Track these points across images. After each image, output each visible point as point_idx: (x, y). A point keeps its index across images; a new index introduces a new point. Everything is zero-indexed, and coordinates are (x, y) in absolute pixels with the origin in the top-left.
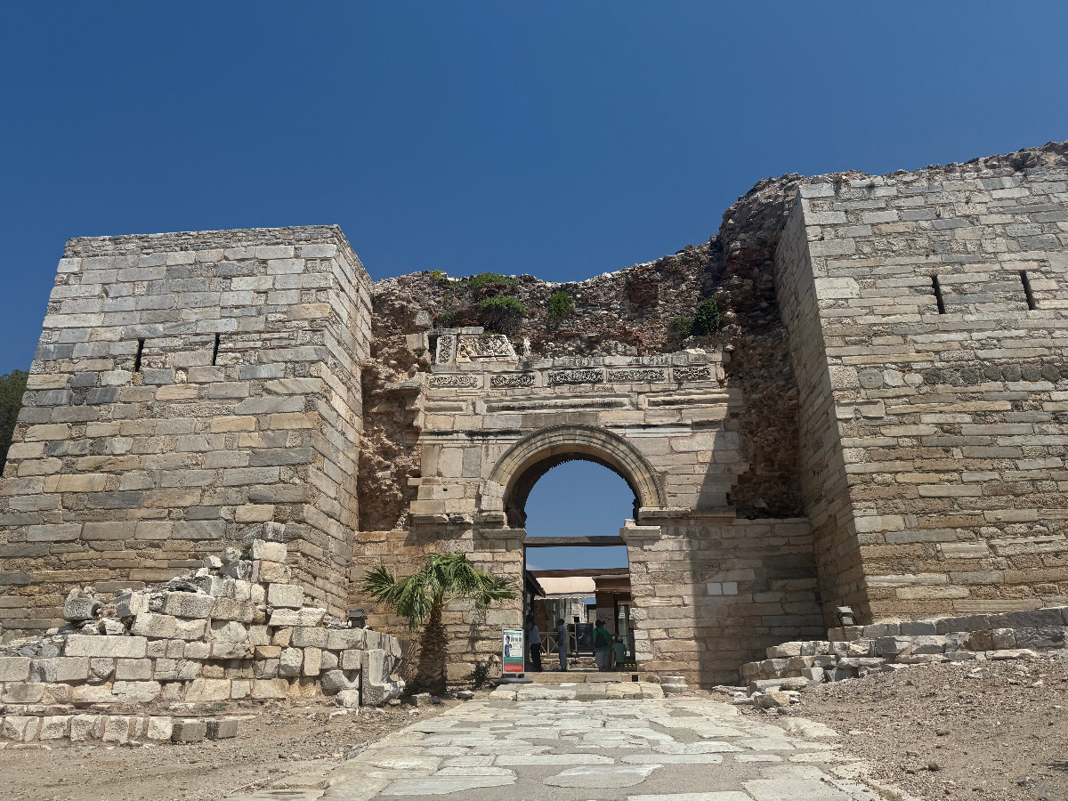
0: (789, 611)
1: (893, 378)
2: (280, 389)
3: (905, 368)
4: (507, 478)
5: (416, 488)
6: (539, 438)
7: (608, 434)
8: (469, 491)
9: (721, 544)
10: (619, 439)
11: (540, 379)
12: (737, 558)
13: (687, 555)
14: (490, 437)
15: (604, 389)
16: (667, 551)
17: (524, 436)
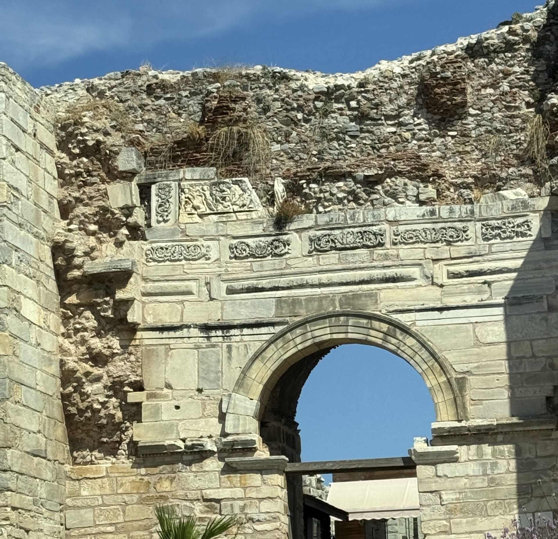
4: (257, 389)
5: (139, 405)
6: (298, 331)
7: (390, 322)
8: (208, 407)
9: (535, 464)
10: (405, 330)
11: (298, 245)
13: (492, 480)
14: (233, 332)
15: (386, 257)
16: (467, 476)
17: (278, 329)
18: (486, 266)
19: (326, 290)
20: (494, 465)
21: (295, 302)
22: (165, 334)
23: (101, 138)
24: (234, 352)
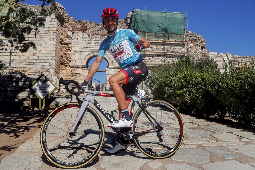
2: (49, 43)
4: (86, 60)
5: (70, 61)
11: (93, 42)
16: (112, 73)
21: (92, 50)
23: (68, 26)
24: (84, 55)
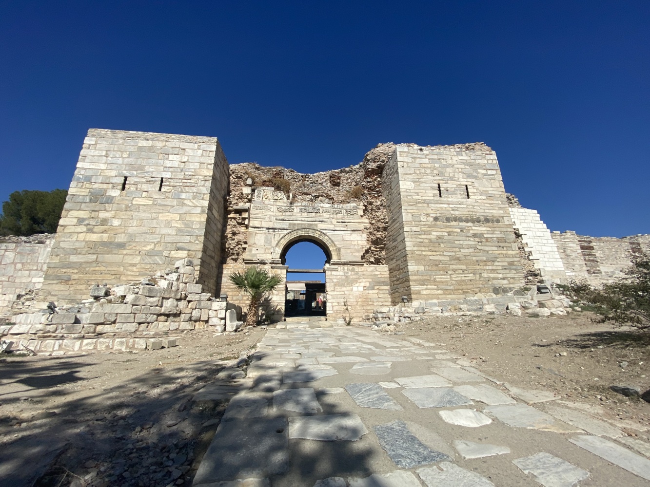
0: (380, 297)
1: (423, 218)
2: (191, 204)
3: (428, 215)
4: (282, 247)
6: (295, 232)
7: (321, 232)
9: (358, 273)
10: (325, 234)
11: (296, 210)
12: (364, 278)
13: (347, 277)
14: (276, 230)
15: (320, 216)
16: (340, 275)
17: (289, 231)
18: (346, 221)
19: (303, 222)
20: (348, 273)
21: (294, 224)
22: (256, 229)
24: (276, 236)
